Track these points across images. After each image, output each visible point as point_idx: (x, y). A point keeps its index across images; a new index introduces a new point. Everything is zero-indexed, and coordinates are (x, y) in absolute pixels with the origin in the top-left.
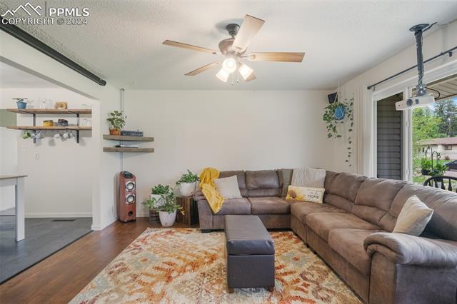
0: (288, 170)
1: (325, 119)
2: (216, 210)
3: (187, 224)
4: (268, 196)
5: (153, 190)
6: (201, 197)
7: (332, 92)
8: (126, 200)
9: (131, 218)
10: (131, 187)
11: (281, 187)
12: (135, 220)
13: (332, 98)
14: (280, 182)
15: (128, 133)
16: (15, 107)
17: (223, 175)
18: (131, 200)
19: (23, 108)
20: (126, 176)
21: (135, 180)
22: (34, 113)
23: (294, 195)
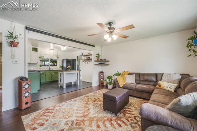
0: (161, 73)
1: (187, 46)
2: (121, 86)
5: (107, 77)
6: (117, 81)
8: (101, 79)
9: (102, 85)
10: (102, 76)
11: (157, 81)
12: (104, 86)
14: (157, 79)
15: (102, 60)
16: (81, 55)
17: (130, 74)
19: (83, 55)
20: (102, 72)
21: (103, 74)
22: (85, 56)
23: (160, 86)
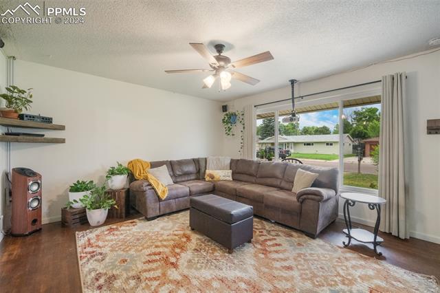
0: (202, 159)
1: (224, 122)
2: (164, 197)
3: (121, 217)
4: (190, 180)
5: (71, 187)
6: (150, 187)
7: (225, 104)
8: (28, 205)
9: (35, 228)
10: (35, 188)
11: (198, 171)
12: (41, 229)
13: (225, 108)
14: (198, 168)
15: (32, 118)
18: (35, 204)
21: (40, 179)
23: (212, 177)
